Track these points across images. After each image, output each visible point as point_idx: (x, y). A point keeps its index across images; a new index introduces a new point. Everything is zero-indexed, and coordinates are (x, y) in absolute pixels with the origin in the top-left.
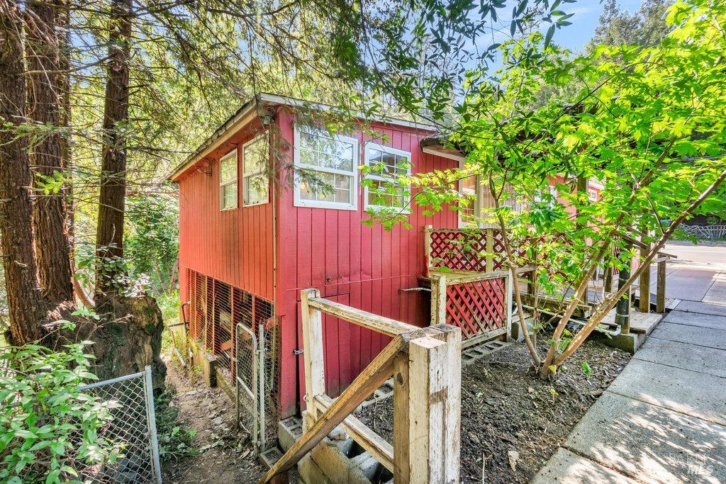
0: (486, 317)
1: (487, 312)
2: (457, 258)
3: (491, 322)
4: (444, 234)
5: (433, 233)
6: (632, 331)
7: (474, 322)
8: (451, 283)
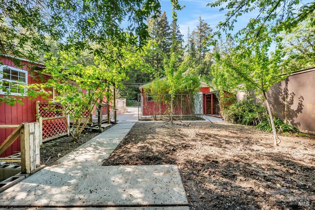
0: (60, 130)
1: (60, 128)
2: (47, 113)
3: (62, 131)
4: (45, 104)
5: (40, 104)
6: (102, 128)
7: (55, 132)
8: (44, 119)
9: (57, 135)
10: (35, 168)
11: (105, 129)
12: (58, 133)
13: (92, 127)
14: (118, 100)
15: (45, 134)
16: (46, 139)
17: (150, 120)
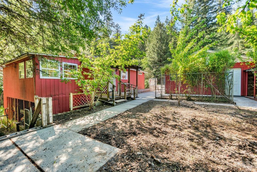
1: (86, 101)
6: (115, 102)
7: (82, 103)
8: (74, 95)
9: (84, 105)
10: (47, 125)
11: (117, 104)
12: (85, 104)
13: (109, 101)
14: (151, 80)
15: (75, 104)
16: (76, 107)
17: (166, 99)
